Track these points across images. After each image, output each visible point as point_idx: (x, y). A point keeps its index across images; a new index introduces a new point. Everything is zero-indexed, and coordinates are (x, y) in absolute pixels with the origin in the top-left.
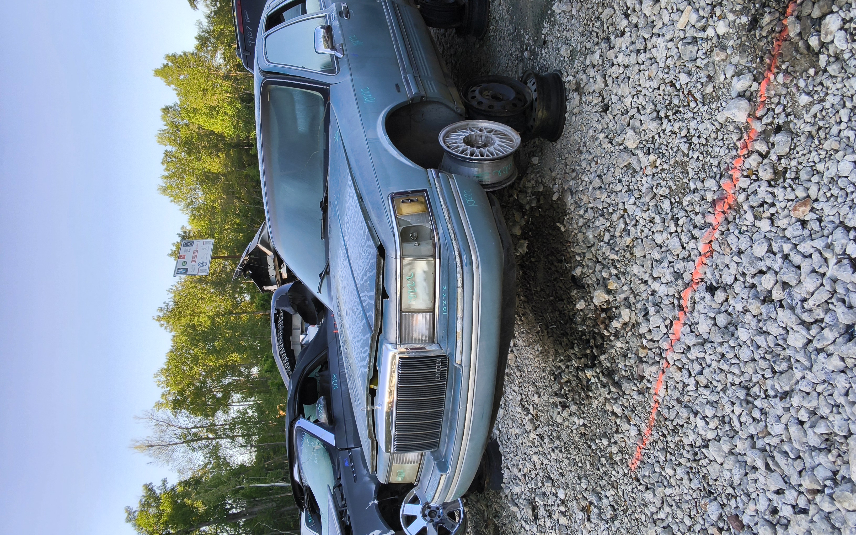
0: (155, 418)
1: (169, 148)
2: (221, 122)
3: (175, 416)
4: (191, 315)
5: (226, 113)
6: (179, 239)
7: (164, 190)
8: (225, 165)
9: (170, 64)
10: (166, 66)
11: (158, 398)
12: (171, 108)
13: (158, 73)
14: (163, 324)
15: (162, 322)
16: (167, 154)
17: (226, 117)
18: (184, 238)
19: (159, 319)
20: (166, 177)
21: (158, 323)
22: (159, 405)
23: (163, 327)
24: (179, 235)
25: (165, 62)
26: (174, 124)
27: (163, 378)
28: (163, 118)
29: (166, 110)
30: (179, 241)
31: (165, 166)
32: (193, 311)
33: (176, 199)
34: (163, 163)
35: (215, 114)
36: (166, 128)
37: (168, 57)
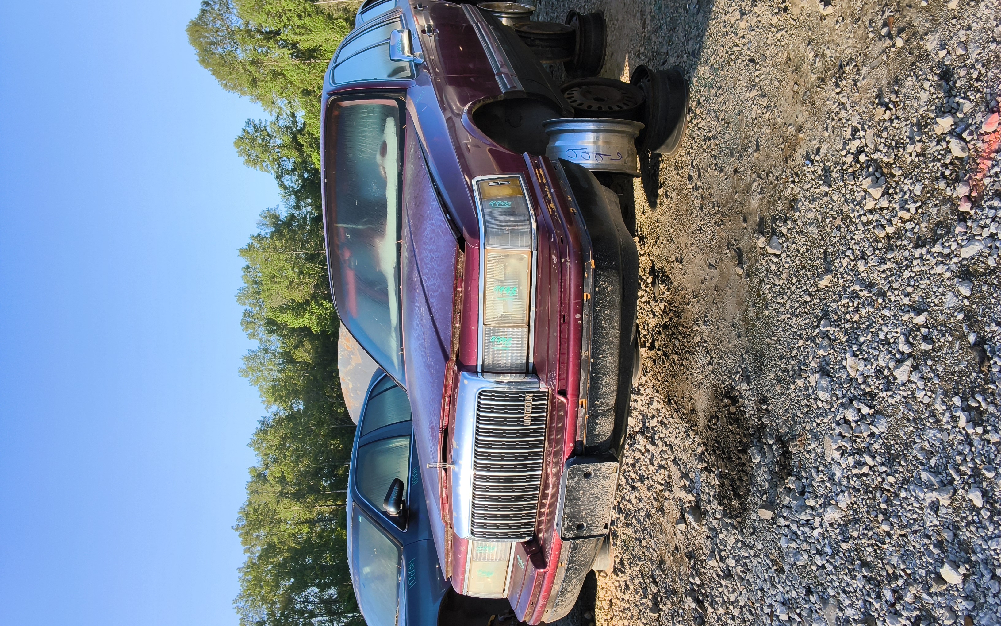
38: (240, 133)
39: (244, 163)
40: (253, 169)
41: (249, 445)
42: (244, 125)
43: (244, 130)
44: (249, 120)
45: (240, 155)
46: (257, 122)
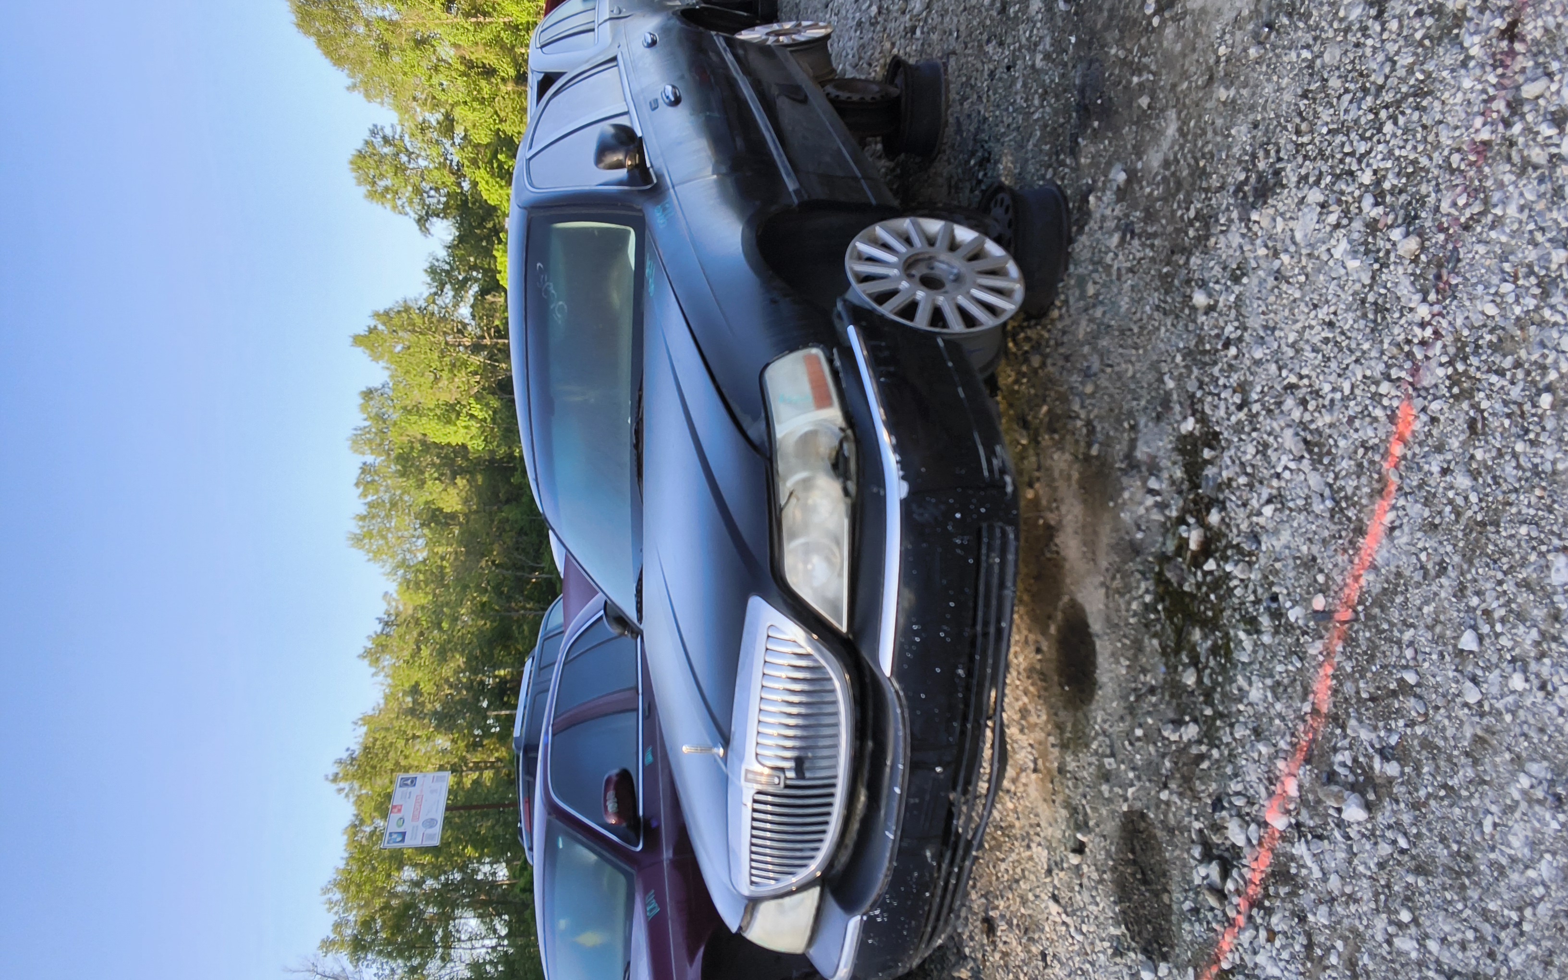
0: (320, 970)
1: (370, 459)
2: (463, 431)
3: (356, 967)
4: (392, 771)
5: (472, 416)
6: (379, 628)
7: (358, 540)
8: (466, 501)
9: (380, 327)
10: (372, 330)
11: (328, 932)
12: (377, 390)
13: (358, 340)
14: (343, 789)
15: (342, 785)
16: (365, 469)
17: (473, 423)
18: (387, 624)
19: (335, 779)
20: (363, 518)
21: (334, 787)
22: (328, 945)
23: (343, 794)
24: (380, 620)
25: (372, 323)
26: (380, 417)
27: (337, 896)
28: (363, 408)
29: (368, 394)
30: (379, 630)
31: (361, 489)
32: (397, 763)
33: (376, 555)
34: (357, 485)
35: (453, 417)
36: (367, 423)
37: (377, 315)
38: (360, 145)
39: (366, 197)
40: (380, 206)
41: (362, 657)
42: (366, 135)
43: (367, 142)
44: (375, 126)
45: (359, 184)
46: (388, 132)
